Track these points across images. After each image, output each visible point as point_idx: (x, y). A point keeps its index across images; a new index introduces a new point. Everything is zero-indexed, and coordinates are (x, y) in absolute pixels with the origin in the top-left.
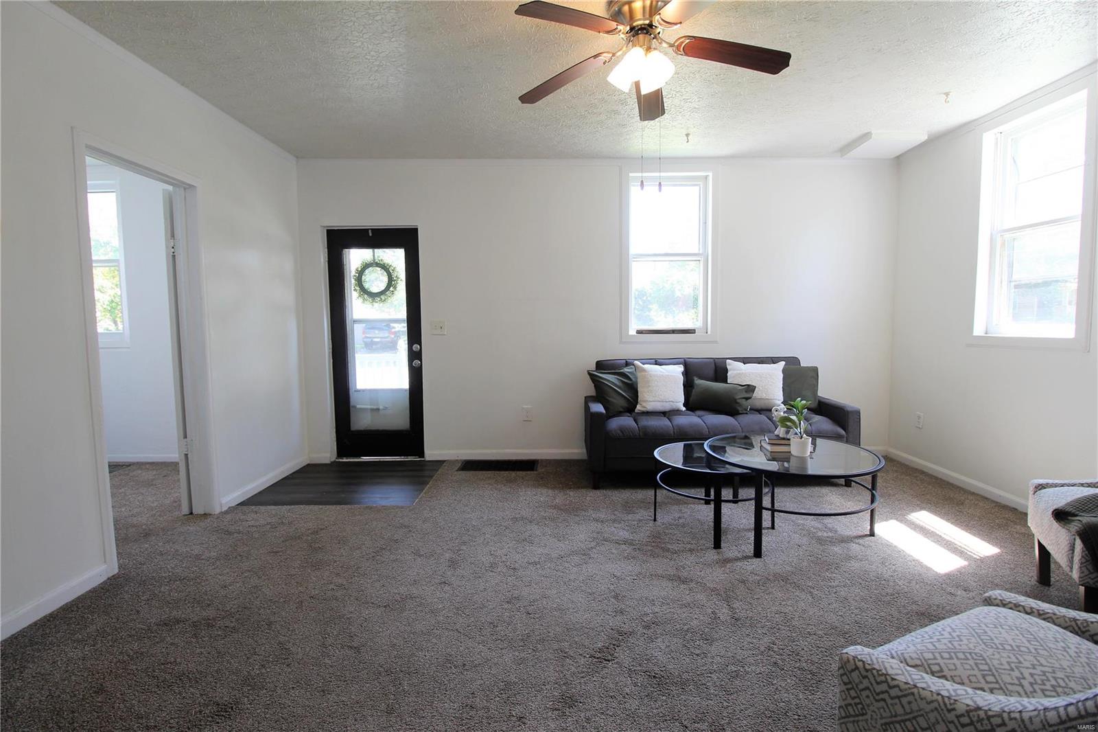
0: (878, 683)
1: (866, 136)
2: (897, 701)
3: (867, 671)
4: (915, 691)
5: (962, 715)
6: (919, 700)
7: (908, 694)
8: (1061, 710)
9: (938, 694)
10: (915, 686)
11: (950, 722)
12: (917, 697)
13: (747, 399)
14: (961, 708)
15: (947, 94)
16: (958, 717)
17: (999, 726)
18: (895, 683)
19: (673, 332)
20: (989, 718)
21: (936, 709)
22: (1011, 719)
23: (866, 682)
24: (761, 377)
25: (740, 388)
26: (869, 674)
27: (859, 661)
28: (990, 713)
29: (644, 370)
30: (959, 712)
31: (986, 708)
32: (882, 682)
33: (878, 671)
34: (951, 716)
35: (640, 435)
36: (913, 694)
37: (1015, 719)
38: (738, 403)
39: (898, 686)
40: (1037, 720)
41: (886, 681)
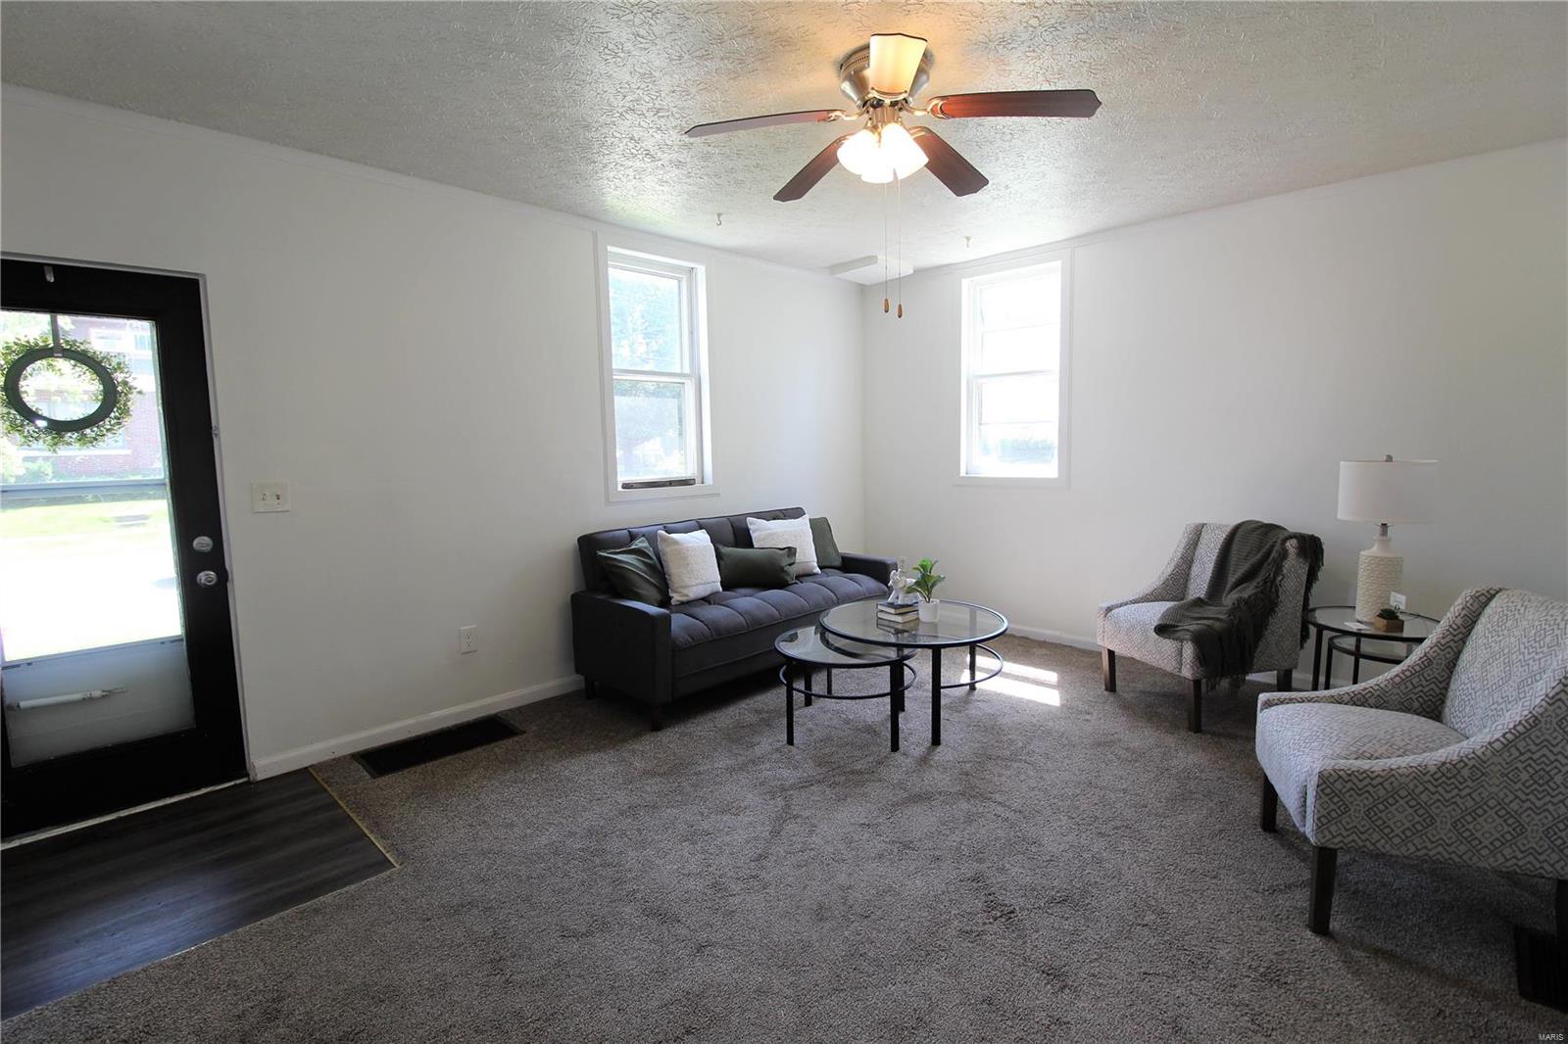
0: (1360, 781)
1: (871, 260)
2: (1380, 787)
3: (1349, 775)
4: (1394, 772)
5: (1436, 773)
6: (1399, 778)
7: (1390, 777)
8: (1502, 739)
9: (1411, 767)
10: (1392, 770)
11: (1427, 782)
12: (1397, 776)
13: (790, 565)
14: (1433, 769)
15: (968, 239)
16: (1432, 776)
17: (1463, 768)
18: (1376, 774)
19: (670, 483)
20: (1454, 766)
21: (1415, 778)
22: (1469, 759)
23: (1349, 785)
24: (795, 536)
25: (781, 552)
26: (1353, 777)
27: (1339, 770)
28: (1454, 763)
29: (675, 542)
30: (1432, 773)
31: (1448, 761)
32: (1365, 778)
33: (1358, 771)
34: (1428, 777)
35: (712, 636)
36: (1393, 775)
37: (1473, 758)
38: (786, 572)
39: (1378, 776)
40: (1488, 753)
41: (1369, 776)
